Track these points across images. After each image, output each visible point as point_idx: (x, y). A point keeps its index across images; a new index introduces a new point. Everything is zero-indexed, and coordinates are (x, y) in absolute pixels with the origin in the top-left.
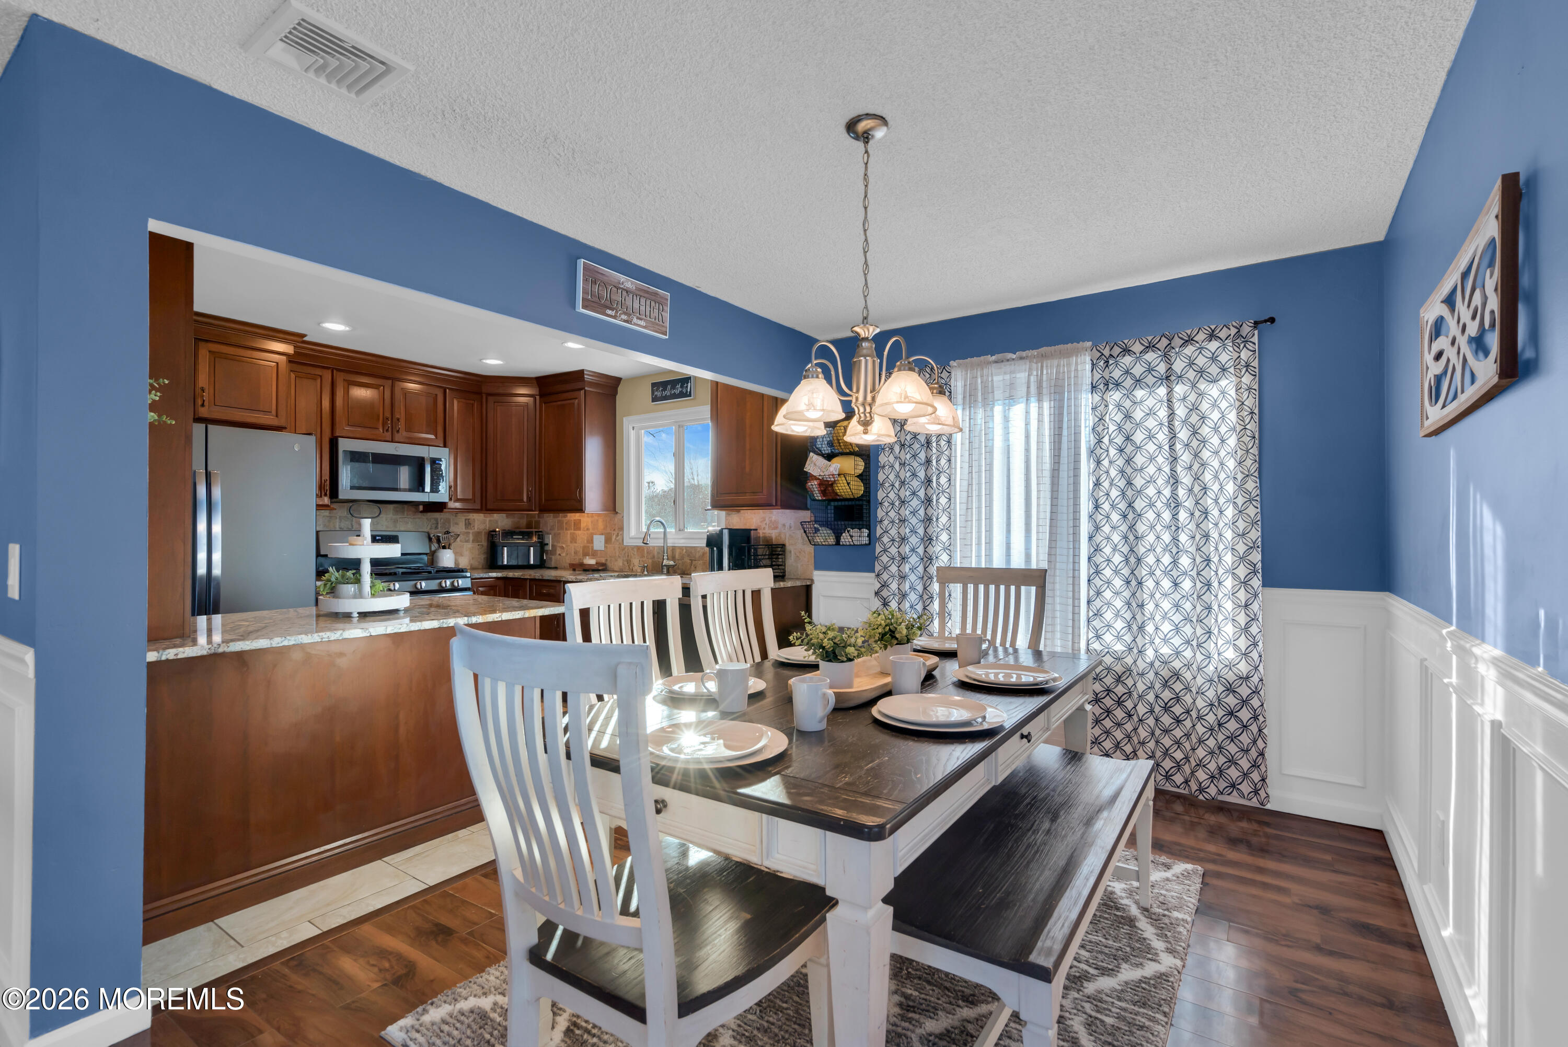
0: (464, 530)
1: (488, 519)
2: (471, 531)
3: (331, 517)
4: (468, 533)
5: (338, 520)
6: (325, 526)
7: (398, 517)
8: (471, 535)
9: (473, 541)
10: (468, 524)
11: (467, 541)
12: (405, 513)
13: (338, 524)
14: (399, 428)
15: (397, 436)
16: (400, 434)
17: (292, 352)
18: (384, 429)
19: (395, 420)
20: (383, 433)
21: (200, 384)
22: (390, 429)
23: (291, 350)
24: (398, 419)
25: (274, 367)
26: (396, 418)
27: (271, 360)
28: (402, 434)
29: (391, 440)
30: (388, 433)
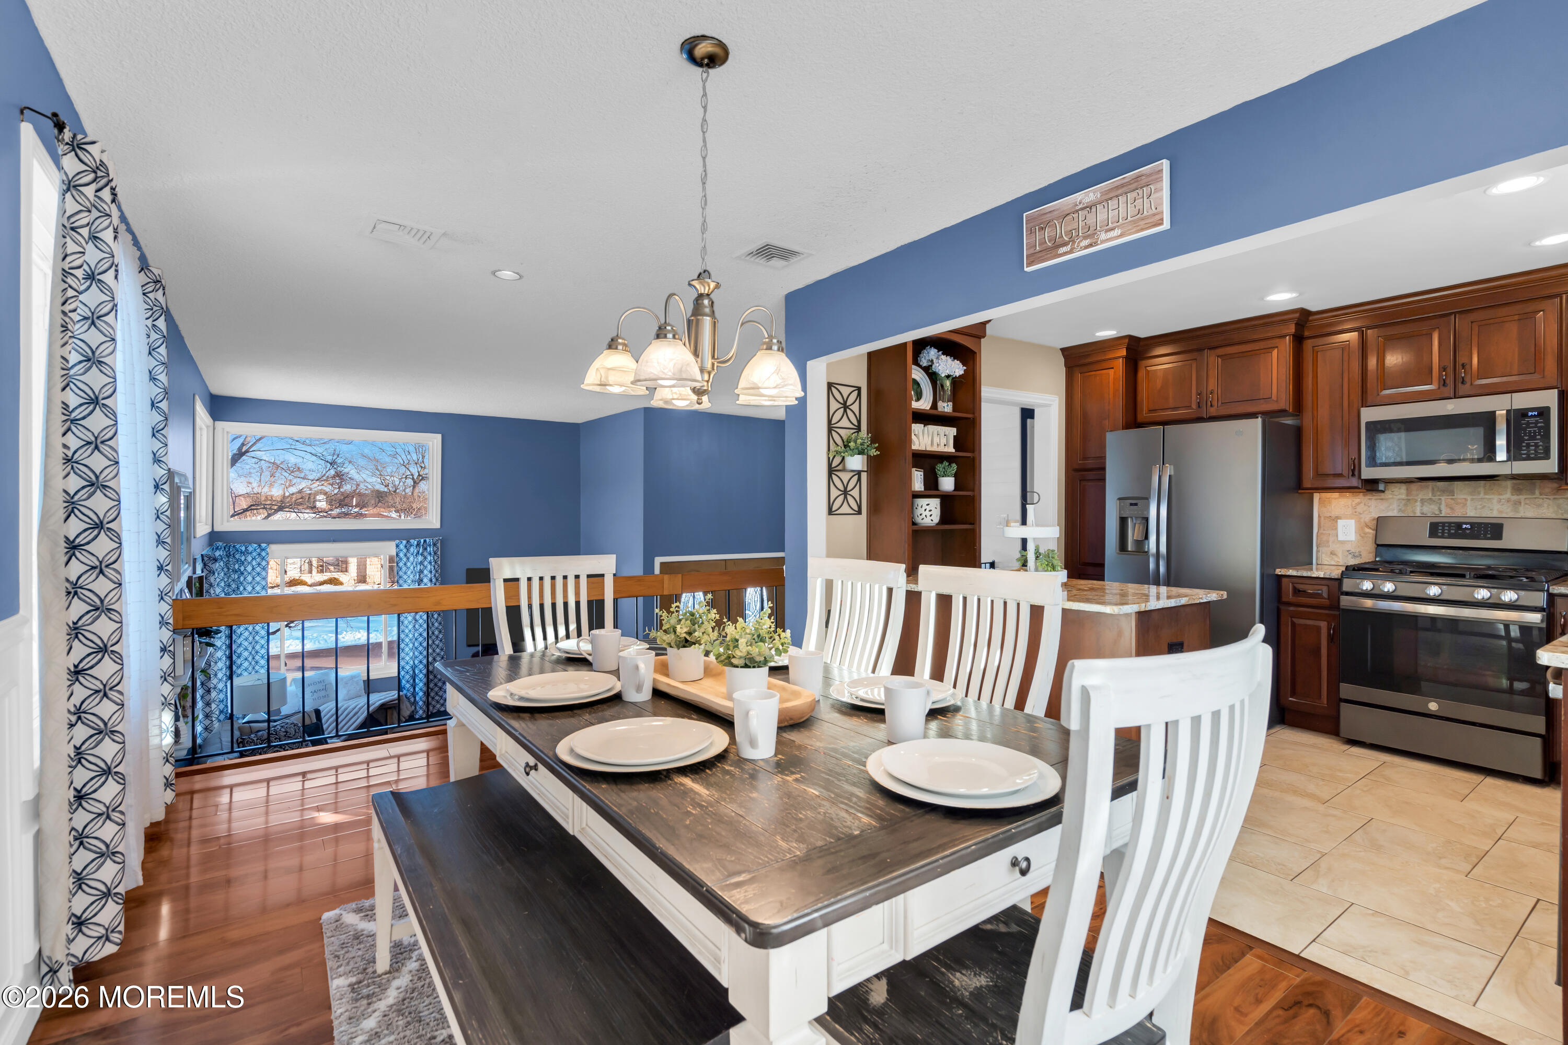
3: (1408, 500)
7: (1522, 497)
13: (1418, 508)
14: (1463, 378)
15: (1462, 389)
16: (1468, 384)
17: (1294, 331)
18: (1442, 382)
19: (1458, 366)
20: (1439, 388)
21: (1210, 388)
22: (1450, 382)
23: (1292, 329)
24: (1463, 366)
25: (1275, 352)
26: (1460, 364)
27: (1272, 346)
28: (1471, 384)
29: (1452, 395)
30: (1448, 387)
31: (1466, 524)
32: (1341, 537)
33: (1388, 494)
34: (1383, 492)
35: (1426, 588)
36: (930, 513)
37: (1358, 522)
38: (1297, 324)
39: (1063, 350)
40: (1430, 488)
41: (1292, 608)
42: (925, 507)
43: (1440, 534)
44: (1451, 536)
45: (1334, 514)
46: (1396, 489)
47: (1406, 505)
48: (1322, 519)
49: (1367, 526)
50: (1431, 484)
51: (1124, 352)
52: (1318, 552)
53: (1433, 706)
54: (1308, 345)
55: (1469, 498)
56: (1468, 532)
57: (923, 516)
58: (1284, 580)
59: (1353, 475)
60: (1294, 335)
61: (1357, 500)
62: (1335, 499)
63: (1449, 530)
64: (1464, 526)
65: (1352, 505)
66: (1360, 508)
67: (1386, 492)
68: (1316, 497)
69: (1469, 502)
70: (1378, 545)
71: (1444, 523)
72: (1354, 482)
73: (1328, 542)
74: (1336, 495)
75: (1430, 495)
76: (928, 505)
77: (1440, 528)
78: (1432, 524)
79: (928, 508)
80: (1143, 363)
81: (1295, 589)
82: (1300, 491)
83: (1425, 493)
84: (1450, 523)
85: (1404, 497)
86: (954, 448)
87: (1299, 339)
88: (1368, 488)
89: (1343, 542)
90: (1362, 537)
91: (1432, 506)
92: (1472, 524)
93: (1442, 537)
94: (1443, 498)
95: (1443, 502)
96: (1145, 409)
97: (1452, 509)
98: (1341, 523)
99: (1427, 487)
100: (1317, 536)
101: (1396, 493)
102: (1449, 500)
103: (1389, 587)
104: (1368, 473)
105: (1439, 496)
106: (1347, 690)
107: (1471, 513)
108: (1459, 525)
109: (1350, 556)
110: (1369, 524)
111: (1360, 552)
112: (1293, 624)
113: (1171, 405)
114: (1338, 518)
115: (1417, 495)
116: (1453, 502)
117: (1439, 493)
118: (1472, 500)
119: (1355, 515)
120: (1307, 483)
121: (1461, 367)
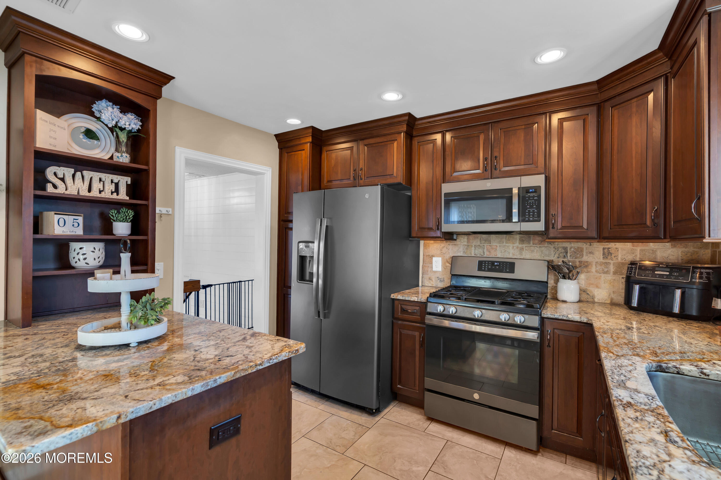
0: (602, 260)
1: (638, 249)
2: (612, 262)
3: (468, 246)
4: (607, 264)
5: (473, 248)
6: (464, 252)
7: (524, 245)
8: (612, 265)
9: (615, 273)
10: (607, 254)
11: (607, 272)
12: (531, 242)
13: (473, 251)
14: (495, 166)
15: (496, 173)
16: (498, 170)
17: (405, 129)
18: (485, 169)
19: (493, 158)
20: (483, 172)
21: (361, 167)
22: (489, 168)
23: (404, 128)
24: (496, 157)
25: (395, 144)
26: (494, 157)
27: (393, 139)
28: (500, 170)
29: (490, 177)
30: (488, 172)
31: (497, 262)
32: (434, 269)
33: (458, 242)
34: (456, 240)
35: (473, 311)
36: (85, 256)
37: (442, 259)
38: (408, 125)
39: (276, 136)
40: (479, 238)
41: (400, 322)
42: (78, 250)
43: (483, 269)
44: (490, 270)
45: (431, 254)
46: (462, 239)
47: (467, 249)
48: (425, 256)
49: (448, 262)
50: (479, 235)
51: (310, 139)
52: (422, 277)
53: (476, 396)
54: (415, 141)
55: (498, 245)
56: (497, 267)
57: (76, 259)
58: (396, 302)
59: (438, 229)
60: (405, 132)
61: (443, 245)
62: (432, 244)
63: (488, 266)
64: (496, 264)
65: (440, 248)
66: (444, 250)
67: (457, 240)
68: (422, 242)
69: (498, 248)
70: (452, 275)
71: (485, 261)
72: (438, 234)
73: (428, 271)
74: (432, 242)
75: (479, 242)
76: (81, 248)
77: (483, 264)
78: (479, 262)
79: (82, 252)
80: (325, 149)
81: (402, 308)
82: (410, 239)
83: (476, 241)
84: (488, 261)
85: (466, 243)
86: (127, 195)
87: (410, 136)
88: (447, 238)
89: (435, 272)
90: (445, 269)
91: (480, 250)
92: (499, 262)
93: (484, 271)
94: (485, 245)
95: (485, 248)
96: (325, 180)
97: (490, 252)
98: (434, 259)
99: (478, 238)
100: (422, 268)
101: (462, 241)
102: (488, 246)
103: (452, 310)
104: (446, 228)
105: (483, 243)
106: (429, 383)
107: (499, 255)
108: (493, 263)
109: (439, 281)
110: (448, 261)
111: (443, 278)
112: (400, 333)
113: (340, 178)
114: (433, 256)
115: (473, 243)
116: (490, 247)
117: (483, 242)
118: (500, 246)
119: (442, 255)
120: (414, 234)
121: (494, 159)
